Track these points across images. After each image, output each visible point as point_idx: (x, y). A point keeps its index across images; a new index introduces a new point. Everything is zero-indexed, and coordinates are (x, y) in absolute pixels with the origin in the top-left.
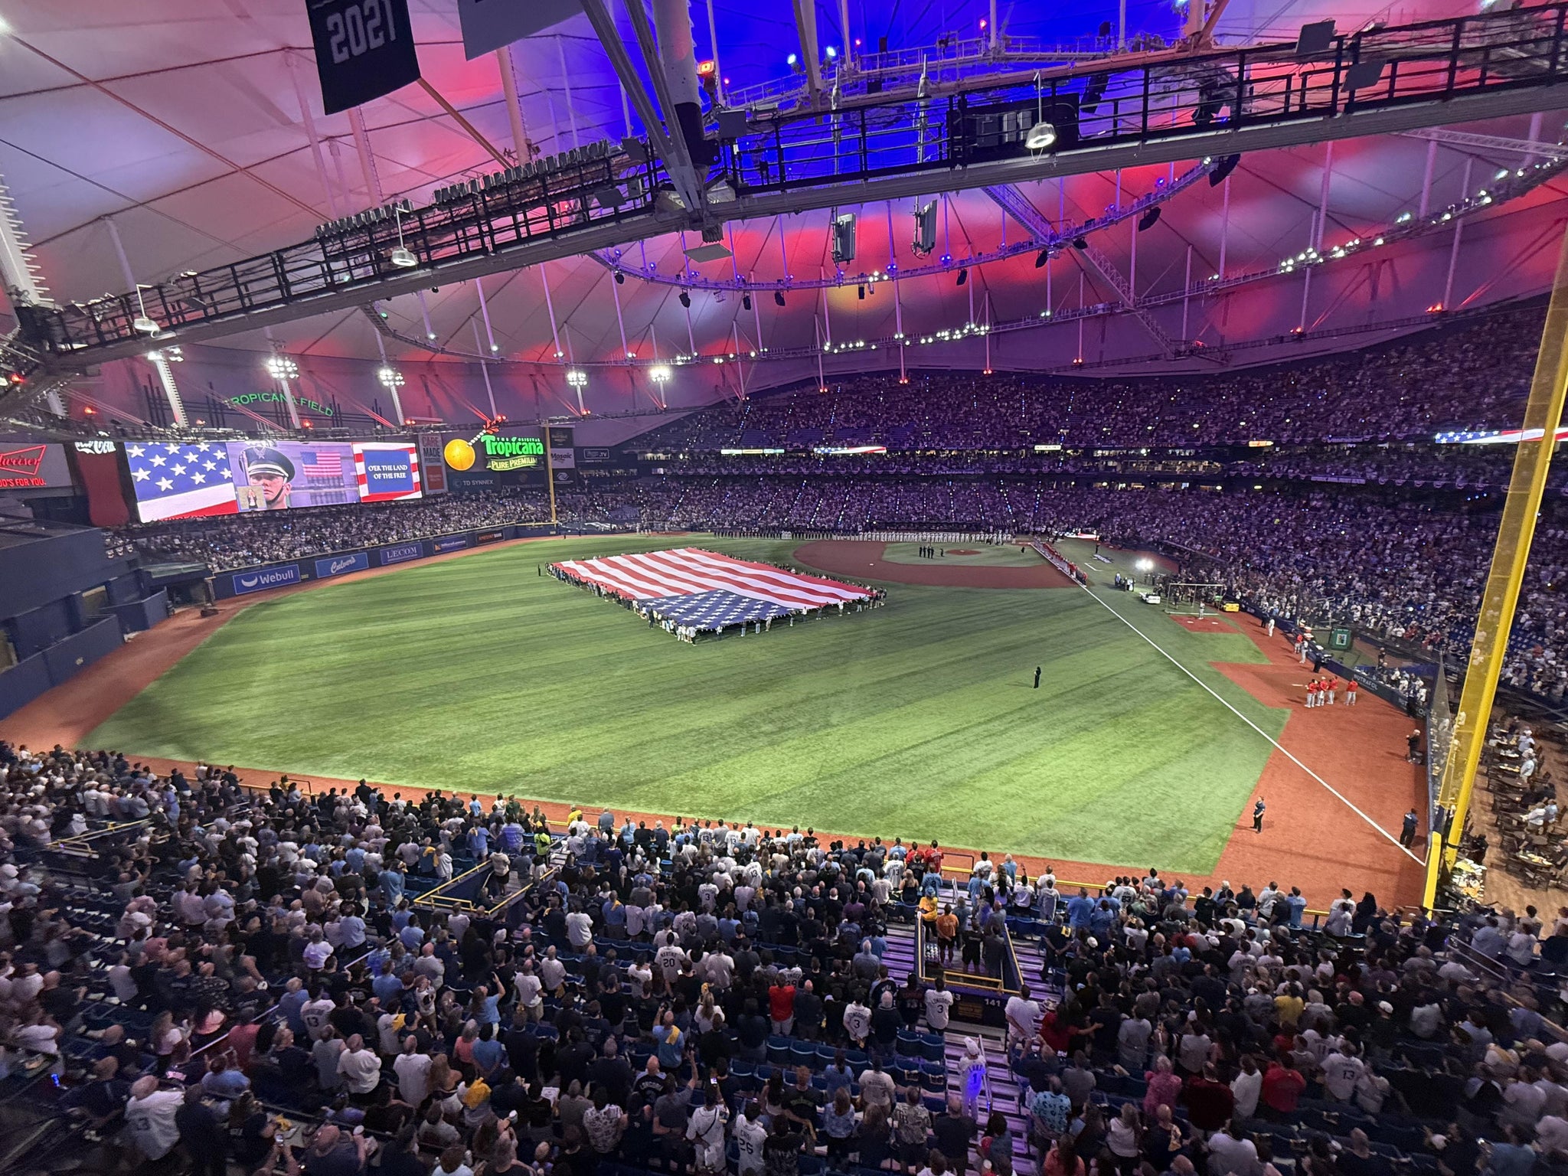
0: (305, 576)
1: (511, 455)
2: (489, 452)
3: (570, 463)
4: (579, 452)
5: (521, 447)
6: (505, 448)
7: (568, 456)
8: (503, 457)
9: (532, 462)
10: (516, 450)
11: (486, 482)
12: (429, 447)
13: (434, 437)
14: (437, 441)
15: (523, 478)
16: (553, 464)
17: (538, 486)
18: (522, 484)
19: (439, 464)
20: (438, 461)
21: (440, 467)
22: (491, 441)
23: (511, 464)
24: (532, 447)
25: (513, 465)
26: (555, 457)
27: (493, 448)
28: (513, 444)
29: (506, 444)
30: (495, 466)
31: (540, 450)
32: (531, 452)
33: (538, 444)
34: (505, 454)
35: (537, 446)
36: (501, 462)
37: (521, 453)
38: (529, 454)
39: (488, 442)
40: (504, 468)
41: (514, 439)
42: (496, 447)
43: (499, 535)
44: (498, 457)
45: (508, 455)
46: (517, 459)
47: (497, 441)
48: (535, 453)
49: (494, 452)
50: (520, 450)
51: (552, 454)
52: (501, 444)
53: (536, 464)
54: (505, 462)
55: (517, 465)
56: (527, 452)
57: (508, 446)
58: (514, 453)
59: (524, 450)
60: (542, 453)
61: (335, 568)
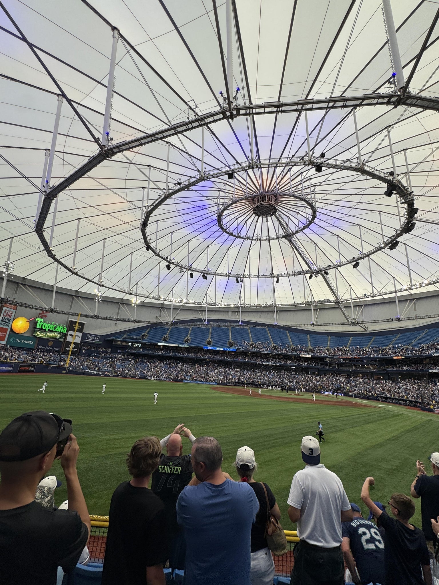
1: (49, 330)
2: (38, 327)
3: (78, 340)
4: (84, 336)
6: (47, 327)
7: (78, 336)
8: (44, 331)
10: (52, 328)
11: (30, 342)
12: (6, 317)
13: (11, 313)
14: (11, 316)
15: (50, 344)
16: (69, 339)
17: (57, 349)
18: (49, 346)
19: (7, 327)
20: (8, 326)
21: (8, 329)
22: (41, 322)
23: (47, 335)
24: (61, 328)
25: (48, 336)
26: (72, 336)
27: (41, 325)
28: (52, 325)
29: (48, 325)
30: (38, 335)
31: (65, 331)
32: (60, 331)
33: (65, 328)
34: (46, 329)
35: (64, 329)
36: (42, 333)
37: (54, 330)
38: (58, 332)
39: (39, 321)
40: (42, 336)
41: (53, 323)
42: (42, 325)
43: (33, 369)
44: (42, 330)
45: (47, 330)
46: (51, 333)
47: (44, 322)
48: (62, 332)
49: (40, 328)
50: (55, 329)
51: (70, 334)
52: (46, 324)
53: (60, 337)
54: (44, 333)
55: (50, 336)
56: (58, 331)
57: (49, 326)
58: (51, 330)
59: (56, 329)
60: (65, 332)
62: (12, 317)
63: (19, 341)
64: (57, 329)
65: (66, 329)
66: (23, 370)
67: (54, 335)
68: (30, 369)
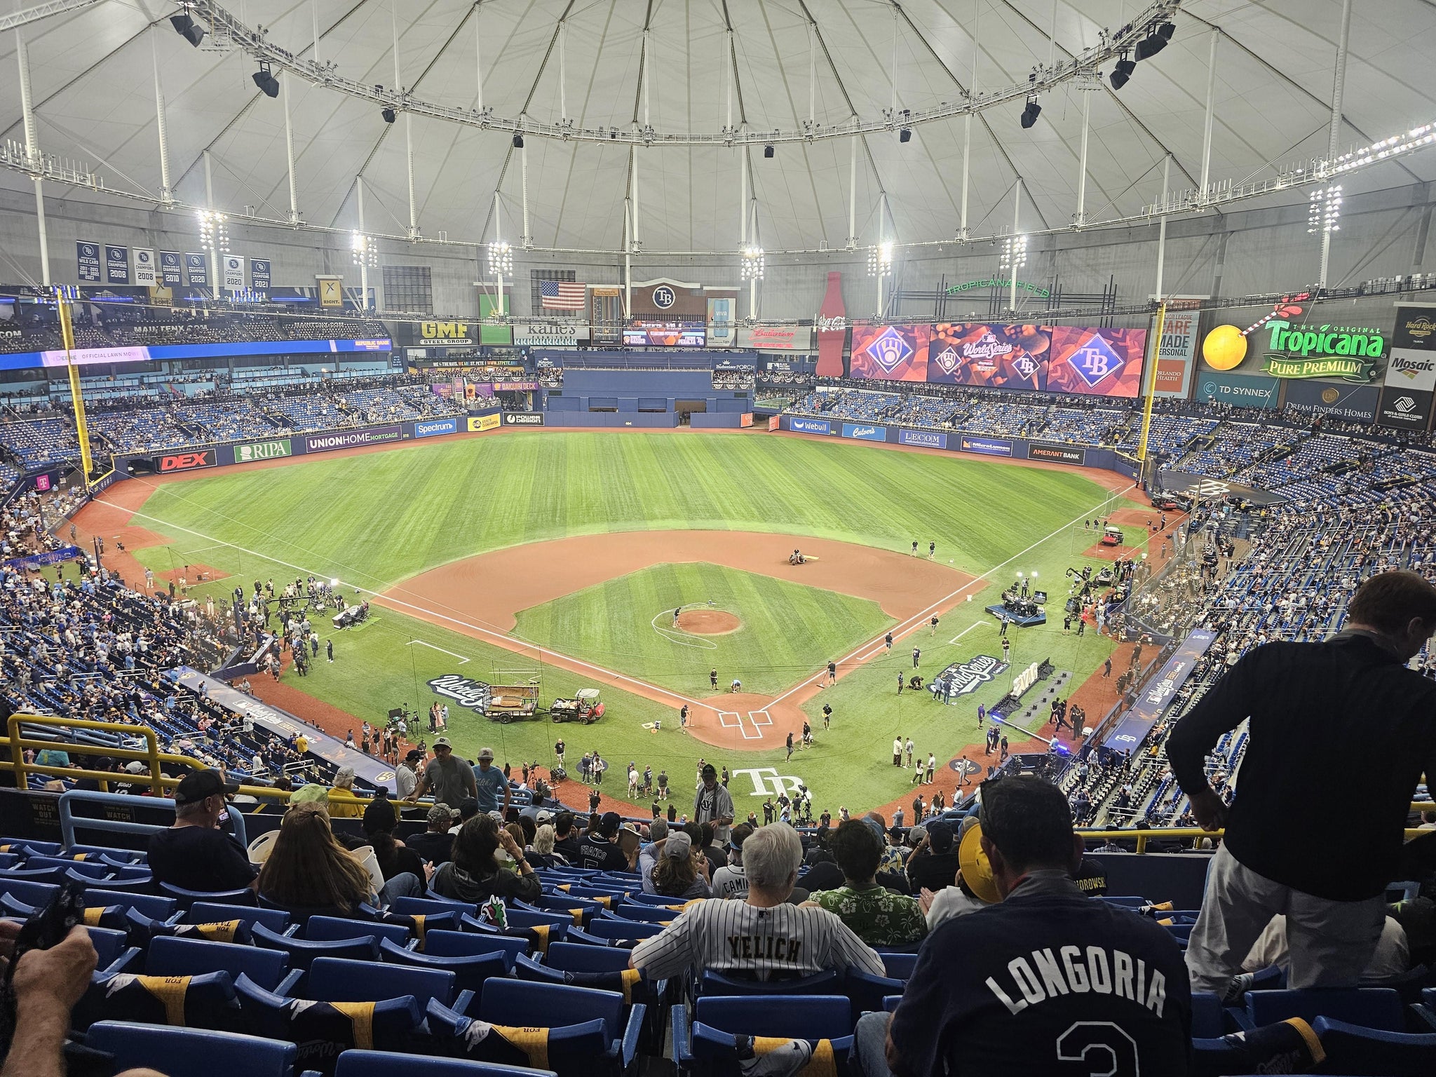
0: (834, 432)
1: (1312, 353)
2: (1273, 346)
3: (1426, 381)
5: (1334, 344)
6: (1301, 342)
8: (1296, 358)
9: (1350, 369)
10: (1322, 343)
11: (1258, 393)
12: (1169, 334)
13: (1184, 321)
14: (1186, 327)
16: (1394, 379)
17: (1358, 414)
18: (1323, 405)
19: (1181, 358)
20: (1183, 354)
21: (1184, 362)
22: (1282, 329)
23: (1305, 368)
24: (1359, 342)
25: (1309, 371)
26: (1402, 365)
27: (1282, 341)
28: (1322, 336)
29: (1307, 335)
30: (1275, 370)
31: (1374, 350)
32: (1354, 352)
33: (1372, 338)
34: (1300, 350)
35: (1370, 343)
36: (1288, 363)
37: (1332, 351)
38: (1349, 355)
39: (1276, 331)
40: (1289, 375)
41: (1324, 328)
42: (1287, 339)
43: (1076, 457)
44: (1287, 355)
45: (1305, 353)
46: (1319, 362)
47: (1291, 329)
48: (1362, 353)
49: (1282, 348)
50: (1332, 346)
51: (1397, 359)
52: (1299, 334)
53: (1356, 373)
54: (1294, 364)
55: (1315, 373)
56: (1346, 351)
57: (1311, 339)
58: (1319, 350)
59: (1340, 345)
60: (1378, 353)
61: (857, 432)
62: (1193, 332)
63: (1227, 390)
64: (1343, 348)
65: (1380, 342)
66: (1040, 456)
67: (1332, 367)
68: (1065, 455)
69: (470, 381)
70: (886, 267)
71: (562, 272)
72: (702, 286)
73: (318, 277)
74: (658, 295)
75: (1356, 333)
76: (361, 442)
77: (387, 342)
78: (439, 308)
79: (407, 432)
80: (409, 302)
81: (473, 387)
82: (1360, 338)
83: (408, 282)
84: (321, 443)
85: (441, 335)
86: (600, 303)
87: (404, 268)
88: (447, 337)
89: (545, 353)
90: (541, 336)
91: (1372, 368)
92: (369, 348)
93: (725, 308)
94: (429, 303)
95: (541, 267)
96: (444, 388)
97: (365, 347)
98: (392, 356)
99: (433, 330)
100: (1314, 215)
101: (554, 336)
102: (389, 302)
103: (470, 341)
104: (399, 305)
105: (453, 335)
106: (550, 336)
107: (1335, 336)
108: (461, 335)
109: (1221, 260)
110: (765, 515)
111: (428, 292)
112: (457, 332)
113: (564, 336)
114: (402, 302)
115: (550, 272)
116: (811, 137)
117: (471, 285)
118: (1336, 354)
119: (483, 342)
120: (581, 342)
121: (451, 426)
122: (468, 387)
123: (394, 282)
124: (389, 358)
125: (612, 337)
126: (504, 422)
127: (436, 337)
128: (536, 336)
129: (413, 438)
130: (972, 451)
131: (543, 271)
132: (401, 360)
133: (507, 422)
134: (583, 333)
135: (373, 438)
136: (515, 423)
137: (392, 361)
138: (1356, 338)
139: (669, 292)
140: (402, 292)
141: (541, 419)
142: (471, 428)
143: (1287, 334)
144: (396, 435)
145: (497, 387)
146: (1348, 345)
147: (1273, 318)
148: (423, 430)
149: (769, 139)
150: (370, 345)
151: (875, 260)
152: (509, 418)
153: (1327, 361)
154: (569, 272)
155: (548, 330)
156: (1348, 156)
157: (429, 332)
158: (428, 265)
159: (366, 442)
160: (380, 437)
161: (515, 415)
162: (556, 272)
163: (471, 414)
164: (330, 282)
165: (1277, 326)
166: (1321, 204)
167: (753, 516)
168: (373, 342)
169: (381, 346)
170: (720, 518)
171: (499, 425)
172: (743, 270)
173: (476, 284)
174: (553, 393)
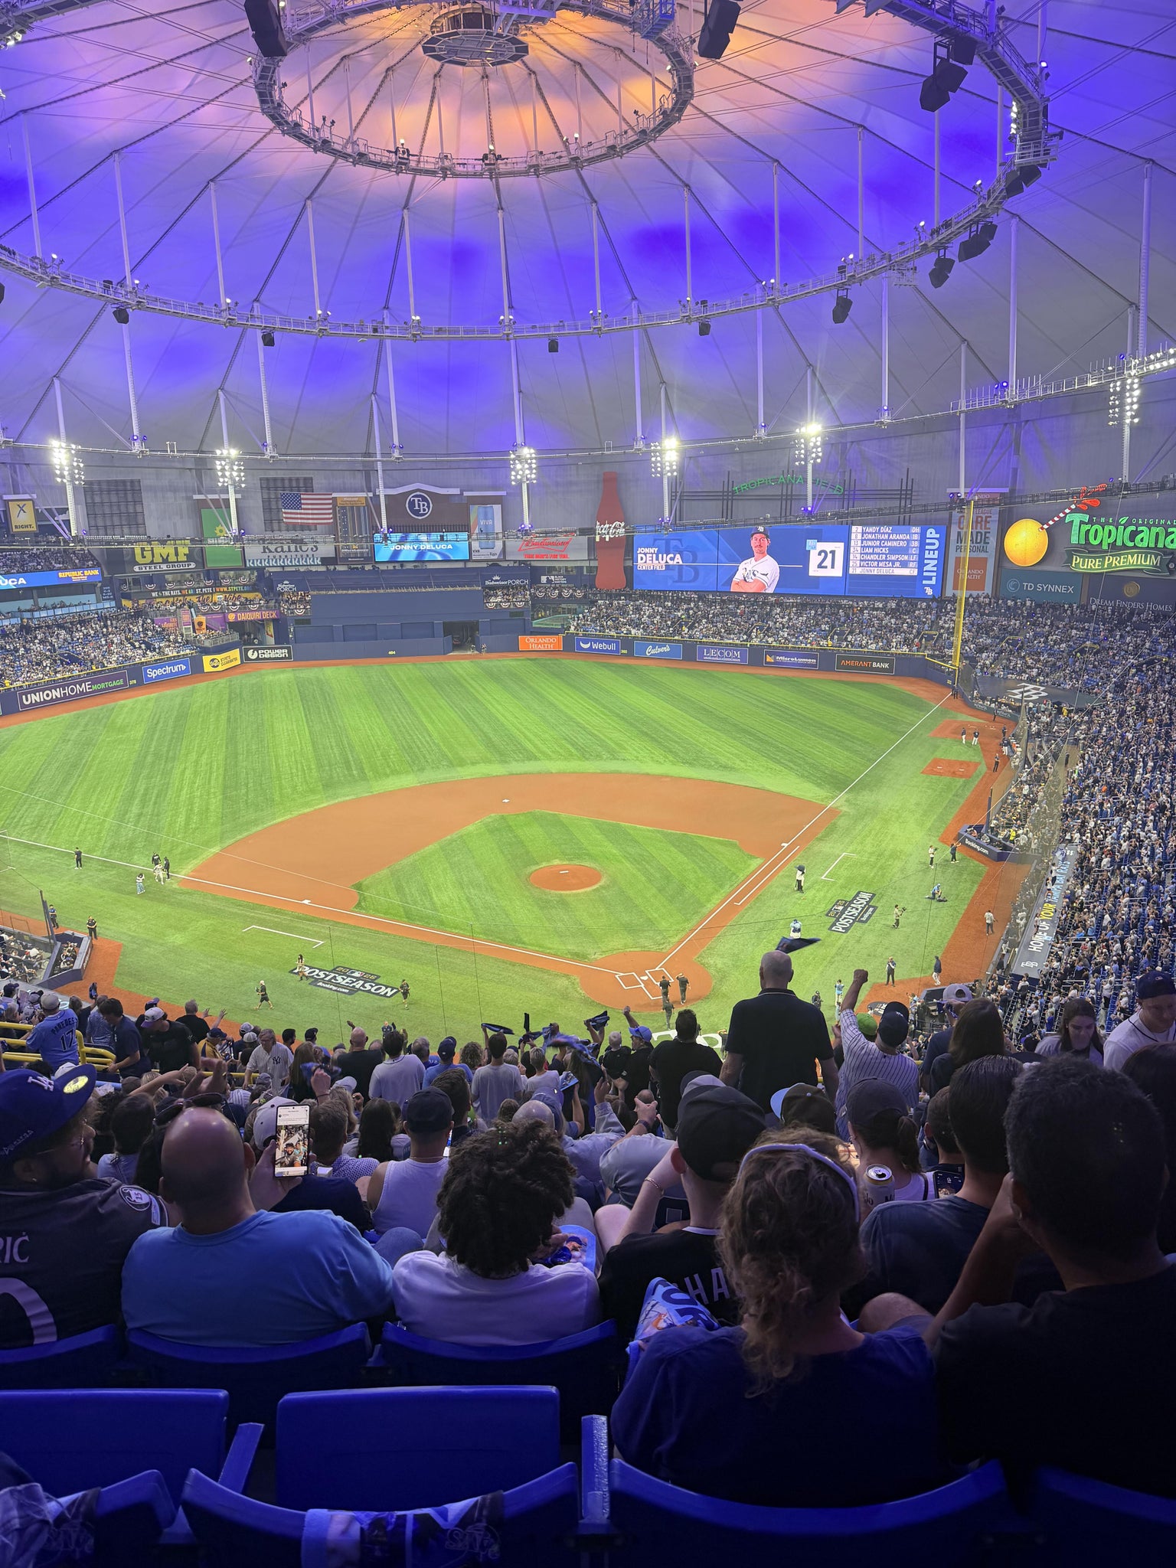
0: (625, 652)
1: (1113, 546)
2: (1074, 540)
8: (1097, 550)
10: (1121, 536)
13: (983, 517)
14: (986, 522)
15: (1131, 590)
17: (1160, 608)
18: (1125, 599)
19: (983, 555)
20: (984, 550)
21: (986, 560)
23: (1106, 562)
24: (1157, 534)
25: (1110, 565)
27: (1083, 535)
28: (1121, 528)
29: (1107, 528)
30: (1077, 565)
31: (1172, 542)
32: (1152, 545)
33: (1170, 530)
34: (1100, 544)
35: (1168, 534)
36: (1089, 557)
37: (1132, 544)
38: (1148, 548)
39: (1076, 523)
40: (1092, 569)
41: (1123, 520)
42: (1088, 532)
43: (887, 666)
44: (1088, 549)
45: (1105, 547)
46: (1120, 555)
47: (1091, 522)
48: (1160, 545)
49: (1083, 542)
50: (1132, 537)
52: (1099, 527)
53: (1153, 566)
54: (1095, 558)
55: (1116, 566)
56: (1145, 544)
57: (1110, 532)
58: (1119, 543)
59: (1139, 537)
60: (1175, 545)
61: (650, 651)
62: (994, 527)
63: (1031, 587)
64: (1142, 540)
67: (1131, 561)
68: (874, 665)
69: (198, 611)
70: (671, 466)
71: (297, 479)
72: (462, 492)
73: (5, 497)
74: (412, 504)
75: (1154, 525)
76: (82, 693)
77: (96, 572)
78: (152, 528)
79: (134, 678)
80: (116, 521)
81: (203, 619)
82: (1158, 529)
83: (114, 499)
84: (34, 698)
85: (157, 559)
86: (345, 514)
87: (108, 482)
88: (165, 561)
89: (283, 575)
90: (277, 555)
91: (1171, 561)
92: (75, 580)
93: (489, 516)
94: (140, 521)
95: (272, 475)
96: (168, 621)
97: (69, 578)
98: (101, 587)
99: (148, 554)
100: (1114, 406)
101: (294, 554)
102: (93, 523)
103: (193, 565)
104: (105, 527)
105: (172, 558)
106: (289, 554)
107: (1133, 528)
108: (183, 558)
109: (1017, 452)
110: (584, 754)
111: (139, 509)
112: (177, 554)
113: (305, 554)
114: (108, 523)
115: (283, 479)
116: (599, 329)
117: (190, 498)
118: (1135, 547)
119: (210, 565)
120: (325, 561)
121: (184, 668)
122: (197, 619)
123: (97, 499)
124: (98, 590)
125: (362, 553)
126: (245, 658)
127: (152, 562)
128: (271, 555)
129: (140, 684)
130: (777, 665)
131: (275, 480)
132: (112, 590)
133: (248, 659)
134: (327, 550)
135: (95, 687)
136: (258, 658)
137: (102, 592)
138: (1154, 530)
139: (424, 499)
140: (107, 511)
141: (289, 652)
142: (208, 668)
143: (1088, 527)
144: (121, 682)
145: (231, 617)
146: (1146, 537)
147: (1073, 511)
148: (152, 674)
149: (552, 332)
150: (77, 576)
151: (659, 459)
152: (250, 653)
153: (1127, 554)
154: (305, 479)
155: (286, 548)
156: (1158, 355)
157: (144, 557)
158: (135, 477)
159: (87, 693)
160: (102, 686)
161: (257, 650)
162: (290, 480)
163: (206, 651)
164: (21, 504)
165: (1077, 518)
166: (1121, 395)
167: (571, 755)
168: (80, 573)
169: (89, 576)
170: (536, 759)
171: (238, 662)
172: (513, 473)
173: (196, 497)
174: (301, 621)
